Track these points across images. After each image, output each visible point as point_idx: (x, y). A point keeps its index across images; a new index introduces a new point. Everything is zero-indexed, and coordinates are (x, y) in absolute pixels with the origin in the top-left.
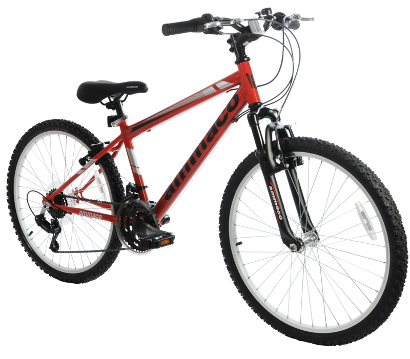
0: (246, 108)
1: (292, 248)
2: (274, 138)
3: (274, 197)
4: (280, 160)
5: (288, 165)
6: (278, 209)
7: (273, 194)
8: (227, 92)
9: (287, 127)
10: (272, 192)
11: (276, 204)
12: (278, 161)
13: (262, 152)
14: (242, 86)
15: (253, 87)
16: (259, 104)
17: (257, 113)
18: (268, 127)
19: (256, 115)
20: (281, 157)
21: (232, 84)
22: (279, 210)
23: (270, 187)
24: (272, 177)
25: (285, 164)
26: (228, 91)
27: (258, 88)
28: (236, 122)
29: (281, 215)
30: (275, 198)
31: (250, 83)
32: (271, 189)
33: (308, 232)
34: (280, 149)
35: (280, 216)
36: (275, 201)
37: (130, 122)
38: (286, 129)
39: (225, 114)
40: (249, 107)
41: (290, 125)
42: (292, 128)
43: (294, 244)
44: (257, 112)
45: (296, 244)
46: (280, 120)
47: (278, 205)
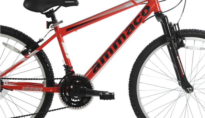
10: (179, 60)
22: (183, 69)
23: (177, 57)
24: (176, 52)
35: (183, 73)
36: (180, 65)
37: (61, 26)
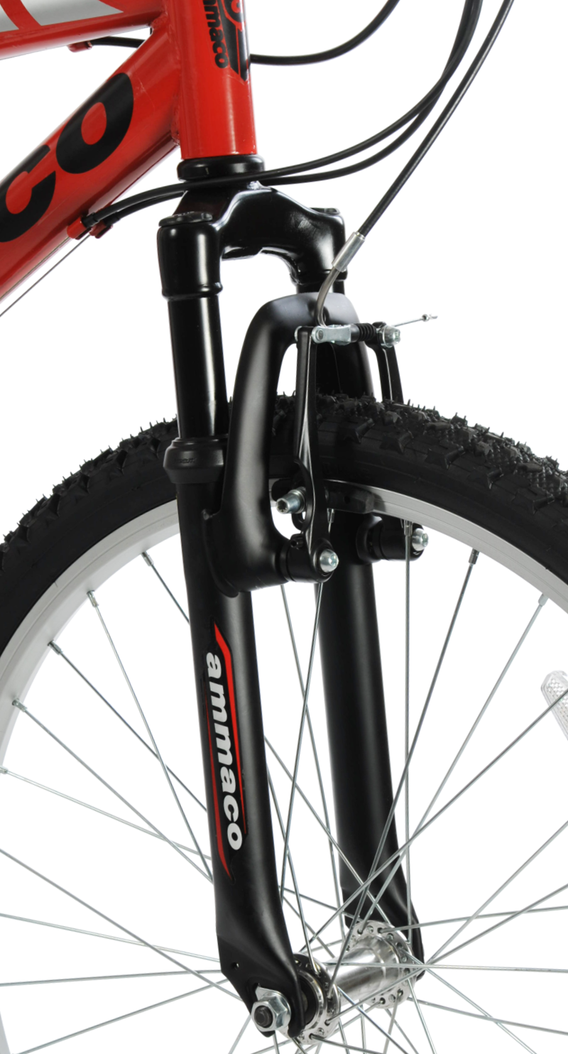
0: (165, 172)
1: (264, 1019)
2: (287, 385)
3: (222, 716)
4: (297, 520)
5: (331, 561)
6: (230, 787)
7: (220, 702)
8: (76, 47)
9: (371, 334)
10: (217, 688)
11: (227, 759)
12: (285, 525)
13: (204, 456)
14: (165, 37)
15: (226, 59)
16: (240, 168)
17: (217, 226)
18: (266, 315)
19: (210, 233)
20: (303, 505)
21: (111, 11)
22: (236, 795)
23: (210, 658)
24: (233, 604)
25: (320, 547)
26: (85, 45)
27: (255, 69)
28: (99, 235)
29: (242, 822)
30: (228, 723)
31: (214, 35)
32: (215, 672)
33: (376, 924)
34: (306, 461)
35: (234, 828)
36: (225, 744)
38: (364, 345)
39: (40, 173)
40: (182, 170)
41: (390, 324)
42: (398, 348)
43: (277, 994)
44: (217, 217)
45: (289, 996)
46: (339, 288)
47: (233, 767)
